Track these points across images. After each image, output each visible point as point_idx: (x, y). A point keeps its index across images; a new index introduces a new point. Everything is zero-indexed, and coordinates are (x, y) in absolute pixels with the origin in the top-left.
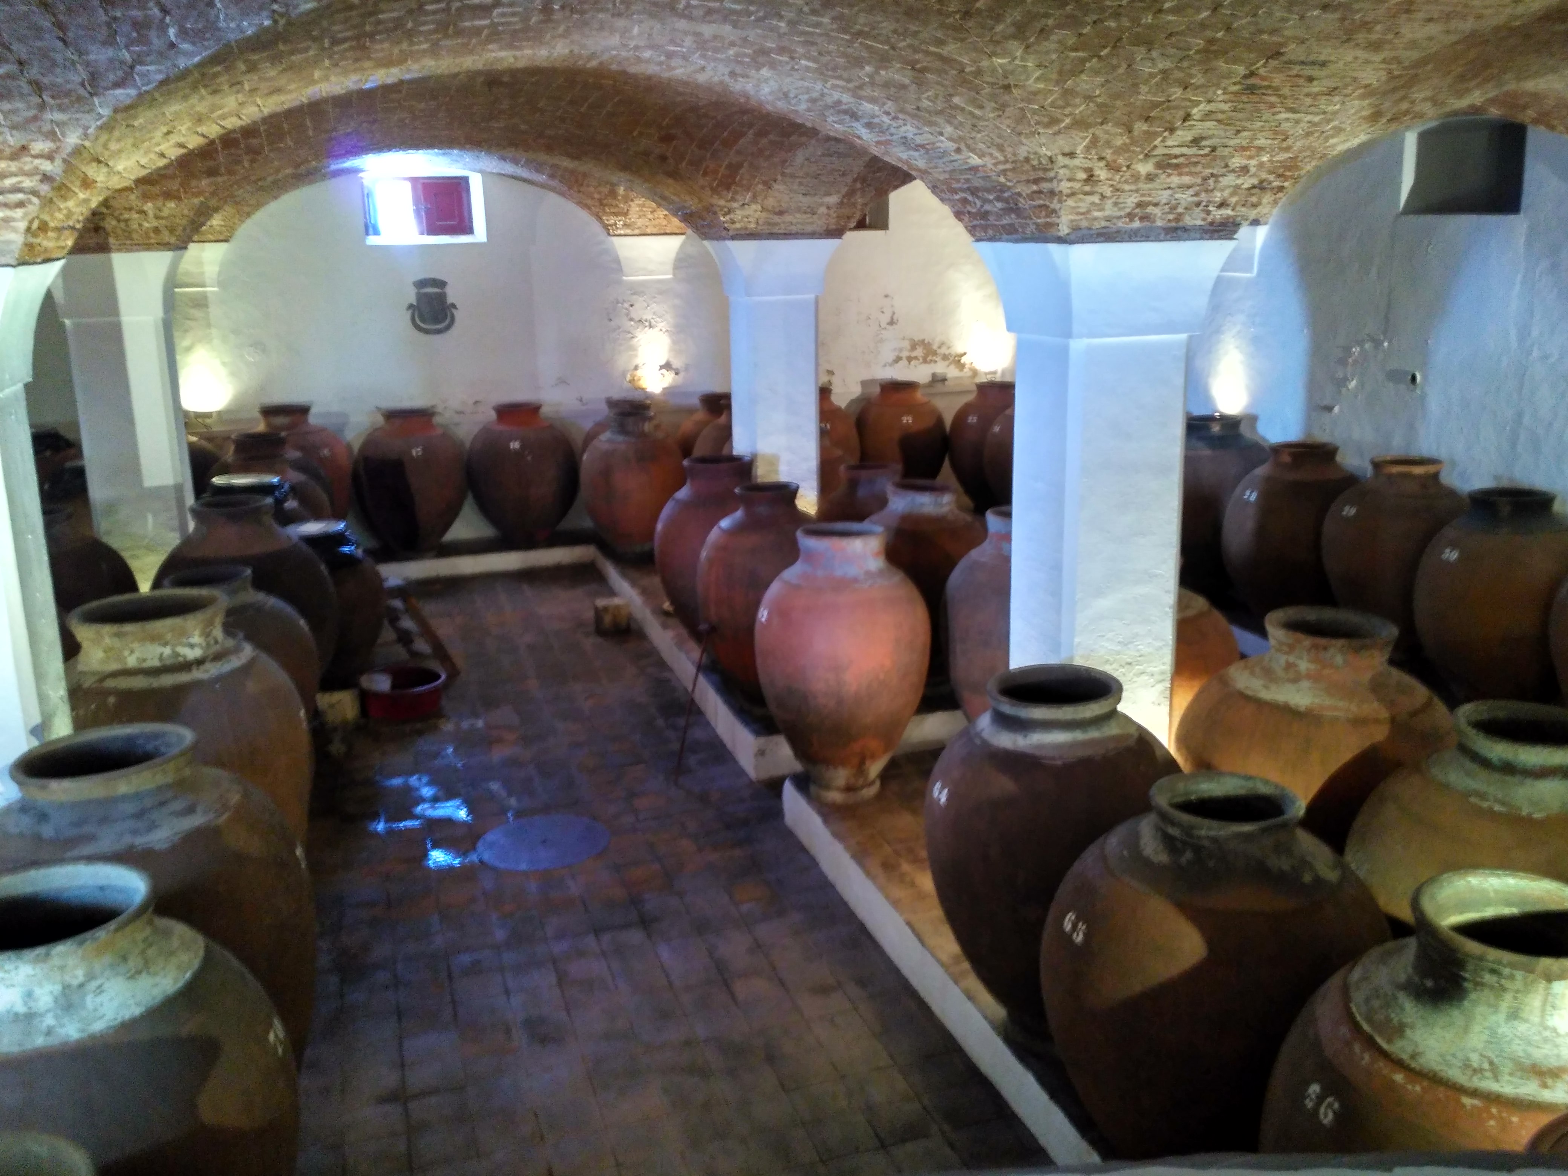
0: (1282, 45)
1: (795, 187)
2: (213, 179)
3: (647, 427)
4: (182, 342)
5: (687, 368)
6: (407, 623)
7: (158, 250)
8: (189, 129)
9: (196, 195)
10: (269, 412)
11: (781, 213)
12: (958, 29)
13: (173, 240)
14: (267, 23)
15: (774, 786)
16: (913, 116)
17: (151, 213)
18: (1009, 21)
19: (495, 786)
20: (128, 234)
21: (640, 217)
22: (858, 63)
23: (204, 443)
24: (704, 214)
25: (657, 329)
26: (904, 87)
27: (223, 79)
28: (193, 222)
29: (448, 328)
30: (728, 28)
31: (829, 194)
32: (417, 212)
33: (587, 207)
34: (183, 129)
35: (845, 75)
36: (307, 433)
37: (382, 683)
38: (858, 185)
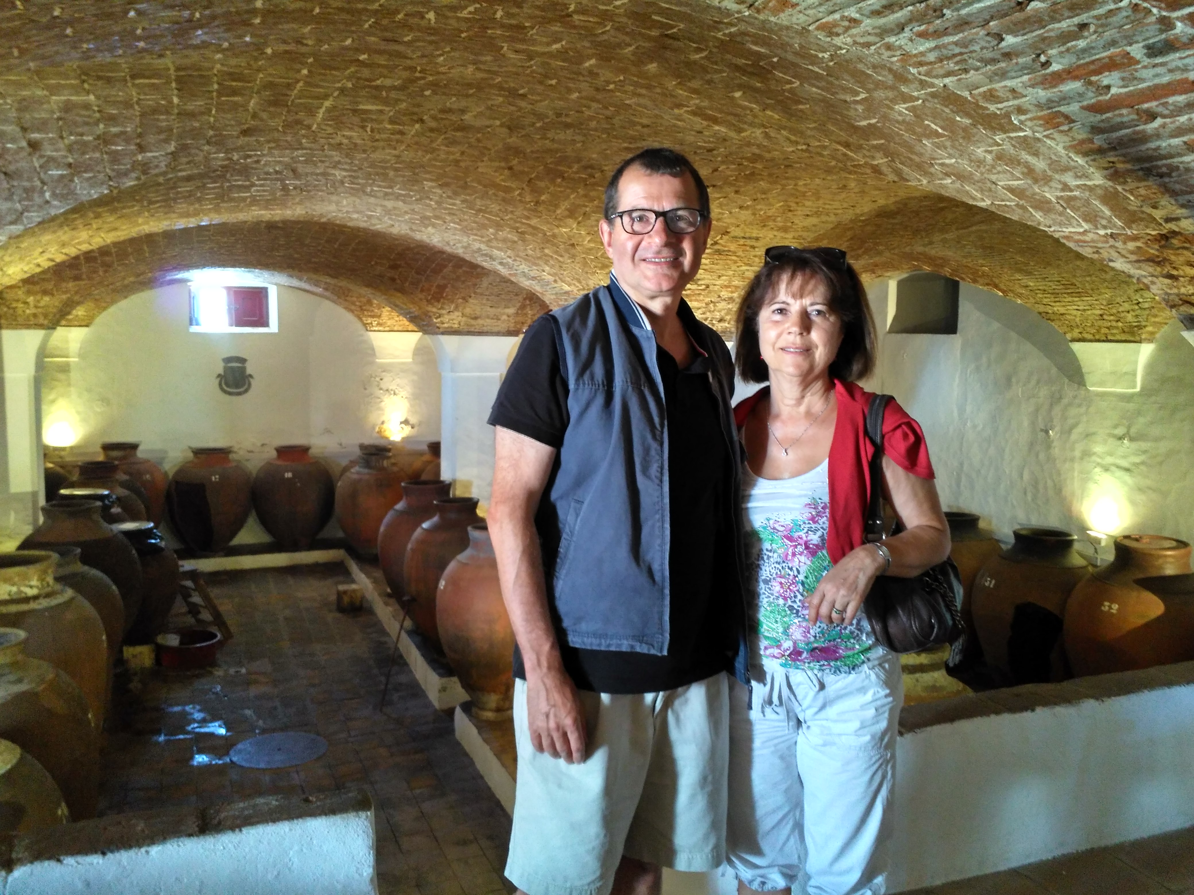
0: (727, 227)
1: (484, 302)
2: (77, 283)
3: (385, 463)
4: (48, 396)
5: (420, 424)
6: (196, 599)
7: (34, 328)
8: (57, 250)
9: (65, 293)
10: (107, 447)
11: (476, 318)
12: (535, 211)
13: (46, 322)
14: (106, 192)
15: (450, 713)
16: (525, 260)
17: (32, 304)
18: (563, 207)
19: (248, 712)
20: (15, 317)
21: (389, 319)
22: (484, 227)
23: (58, 469)
24: (424, 317)
25: (399, 397)
26: (515, 242)
27: (79, 222)
28: (61, 311)
29: (246, 391)
30: (400, 204)
31: (506, 307)
32: (229, 310)
33: (352, 311)
34: (53, 250)
35: (479, 233)
36: (134, 463)
37: (173, 640)
38: (528, 302)
